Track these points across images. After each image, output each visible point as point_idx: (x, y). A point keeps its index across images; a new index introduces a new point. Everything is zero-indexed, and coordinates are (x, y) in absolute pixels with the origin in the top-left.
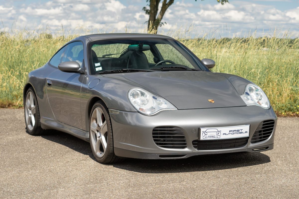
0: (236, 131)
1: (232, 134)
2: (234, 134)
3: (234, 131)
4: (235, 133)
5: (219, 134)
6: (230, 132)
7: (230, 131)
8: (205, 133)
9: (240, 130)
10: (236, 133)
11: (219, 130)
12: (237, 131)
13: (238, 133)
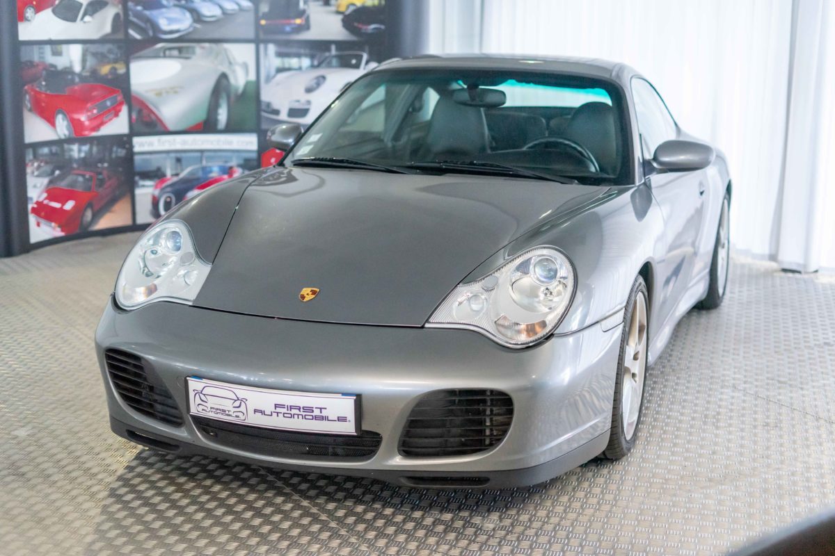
0: (299, 409)
1: (285, 415)
2: (292, 416)
3: (291, 408)
4: (296, 416)
5: (243, 408)
6: (278, 410)
7: (276, 406)
8: (201, 395)
9: (314, 409)
10: (300, 417)
11: (240, 397)
12: (302, 410)
13: (307, 417)
